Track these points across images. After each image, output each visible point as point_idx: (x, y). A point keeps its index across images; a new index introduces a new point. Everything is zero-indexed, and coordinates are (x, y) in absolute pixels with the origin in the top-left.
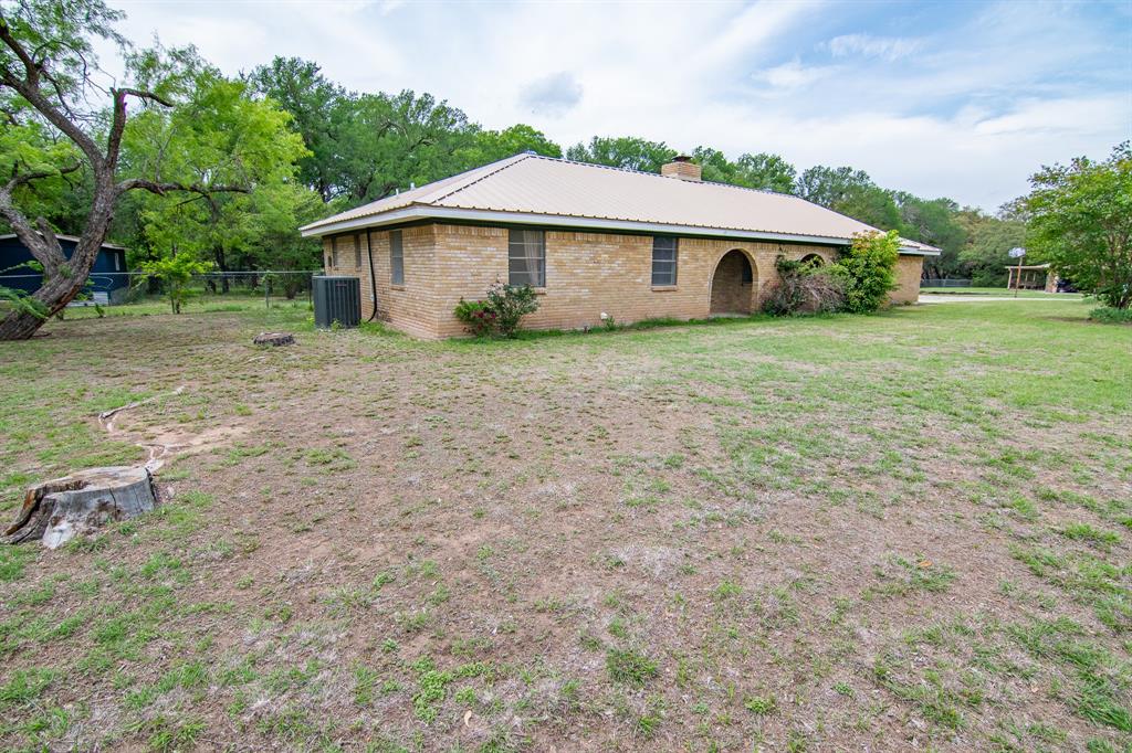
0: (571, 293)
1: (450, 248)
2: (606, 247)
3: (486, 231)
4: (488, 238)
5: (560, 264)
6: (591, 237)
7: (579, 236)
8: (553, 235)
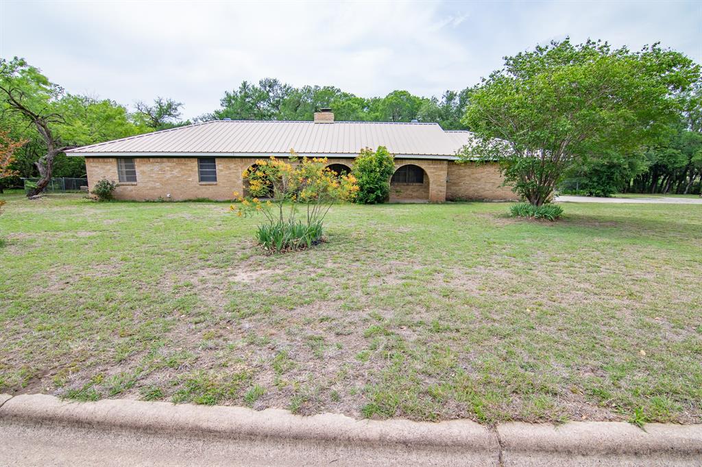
0: (150, 185)
1: (92, 167)
2: (167, 165)
3: (106, 160)
4: (107, 162)
5: (143, 172)
6: (159, 160)
7: (151, 160)
8: (138, 160)
